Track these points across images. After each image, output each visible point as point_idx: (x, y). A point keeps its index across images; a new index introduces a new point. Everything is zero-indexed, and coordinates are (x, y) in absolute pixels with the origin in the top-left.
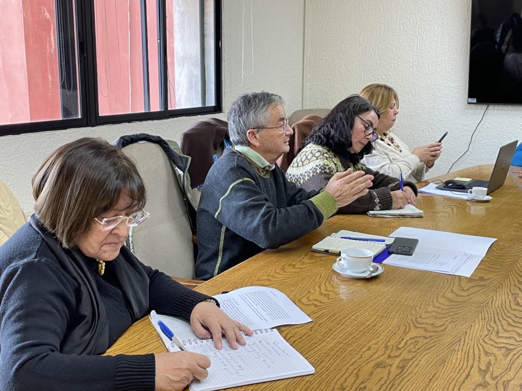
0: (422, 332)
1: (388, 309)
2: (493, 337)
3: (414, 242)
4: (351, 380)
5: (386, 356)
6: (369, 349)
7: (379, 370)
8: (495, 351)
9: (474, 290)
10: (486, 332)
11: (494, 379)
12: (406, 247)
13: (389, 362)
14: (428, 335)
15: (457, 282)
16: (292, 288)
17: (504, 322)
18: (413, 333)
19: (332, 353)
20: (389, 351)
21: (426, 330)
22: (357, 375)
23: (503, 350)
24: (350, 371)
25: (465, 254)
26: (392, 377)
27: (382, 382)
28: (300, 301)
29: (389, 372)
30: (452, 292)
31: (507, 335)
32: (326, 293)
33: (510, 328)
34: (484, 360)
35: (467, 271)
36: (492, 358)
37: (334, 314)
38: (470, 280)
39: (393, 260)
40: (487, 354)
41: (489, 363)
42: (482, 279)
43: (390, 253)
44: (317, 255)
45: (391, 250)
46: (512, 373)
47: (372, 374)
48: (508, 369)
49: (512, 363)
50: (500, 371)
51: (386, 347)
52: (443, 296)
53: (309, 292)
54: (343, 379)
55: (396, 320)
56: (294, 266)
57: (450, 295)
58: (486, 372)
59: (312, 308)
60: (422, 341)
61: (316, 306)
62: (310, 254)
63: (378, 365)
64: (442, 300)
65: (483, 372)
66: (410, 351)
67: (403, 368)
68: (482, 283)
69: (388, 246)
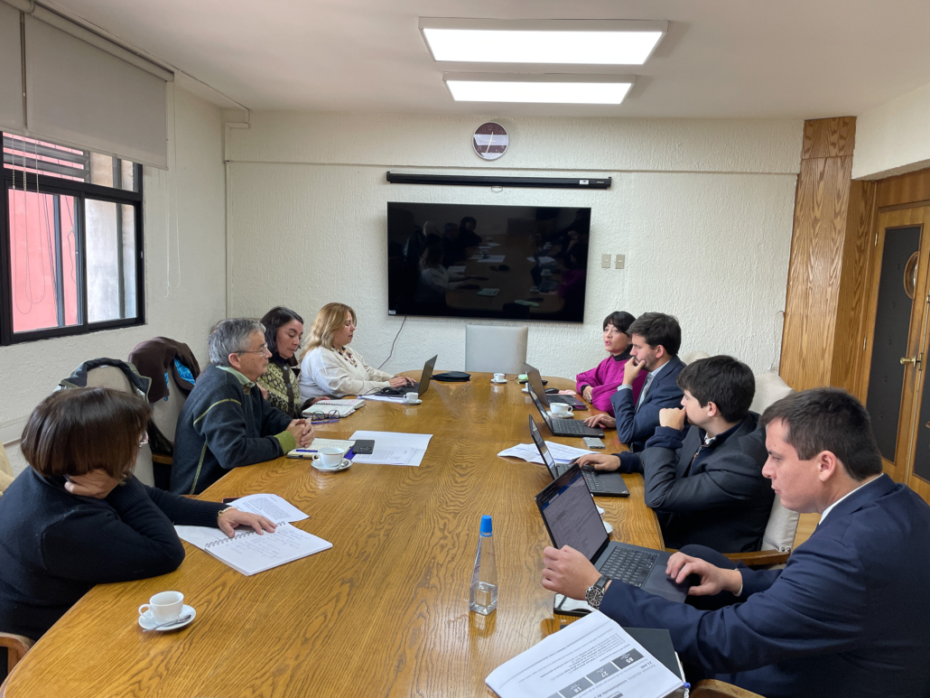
0: (395, 510)
1: (365, 496)
2: (444, 506)
3: (372, 442)
4: (354, 548)
5: (374, 529)
6: (360, 526)
7: (371, 539)
8: (447, 515)
9: (424, 475)
10: (439, 504)
11: (450, 533)
12: (365, 447)
13: (377, 533)
14: (399, 511)
15: (410, 470)
16: (283, 490)
17: (449, 496)
18: (389, 511)
19: (333, 533)
20: (374, 526)
21: (397, 508)
22: (357, 545)
23: (452, 514)
24: (351, 543)
25: (413, 449)
26: (382, 543)
27: (376, 546)
28: (293, 499)
29: (379, 540)
30: (409, 478)
31: (452, 504)
32: (311, 490)
33: (454, 499)
34: (442, 522)
35: (416, 461)
36: (446, 521)
37: (325, 506)
38: (420, 468)
39: (358, 458)
40: (442, 518)
41: (445, 524)
42: (428, 467)
43: (354, 454)
44: (293, 460)
45: (355, 451)
46: (460, 528)
47: (367, 542)
48: (458, 526)
49: (459, 522)
50: (453, 528)
51: (372, 523)
52: (404, 482)
53: (298, 491)
54: (347, 549)
55: (373, 504)
56: (276, 472)
57: (408, 481)
58: (444, 530)
59: (305, 504)
60: (397, 516)
61: (307, 501)
62: (286, 460)
63: (370, 536)
64: (404, 485)
65: (442, 530)
66: (390, 524)
67: (388, 535)
68: (429, 470)
69: (352, 448)
